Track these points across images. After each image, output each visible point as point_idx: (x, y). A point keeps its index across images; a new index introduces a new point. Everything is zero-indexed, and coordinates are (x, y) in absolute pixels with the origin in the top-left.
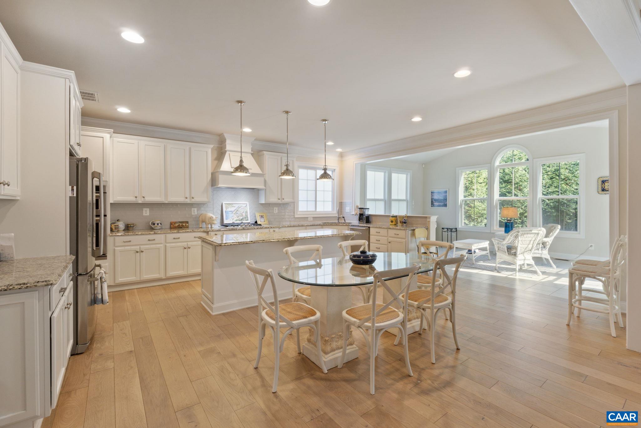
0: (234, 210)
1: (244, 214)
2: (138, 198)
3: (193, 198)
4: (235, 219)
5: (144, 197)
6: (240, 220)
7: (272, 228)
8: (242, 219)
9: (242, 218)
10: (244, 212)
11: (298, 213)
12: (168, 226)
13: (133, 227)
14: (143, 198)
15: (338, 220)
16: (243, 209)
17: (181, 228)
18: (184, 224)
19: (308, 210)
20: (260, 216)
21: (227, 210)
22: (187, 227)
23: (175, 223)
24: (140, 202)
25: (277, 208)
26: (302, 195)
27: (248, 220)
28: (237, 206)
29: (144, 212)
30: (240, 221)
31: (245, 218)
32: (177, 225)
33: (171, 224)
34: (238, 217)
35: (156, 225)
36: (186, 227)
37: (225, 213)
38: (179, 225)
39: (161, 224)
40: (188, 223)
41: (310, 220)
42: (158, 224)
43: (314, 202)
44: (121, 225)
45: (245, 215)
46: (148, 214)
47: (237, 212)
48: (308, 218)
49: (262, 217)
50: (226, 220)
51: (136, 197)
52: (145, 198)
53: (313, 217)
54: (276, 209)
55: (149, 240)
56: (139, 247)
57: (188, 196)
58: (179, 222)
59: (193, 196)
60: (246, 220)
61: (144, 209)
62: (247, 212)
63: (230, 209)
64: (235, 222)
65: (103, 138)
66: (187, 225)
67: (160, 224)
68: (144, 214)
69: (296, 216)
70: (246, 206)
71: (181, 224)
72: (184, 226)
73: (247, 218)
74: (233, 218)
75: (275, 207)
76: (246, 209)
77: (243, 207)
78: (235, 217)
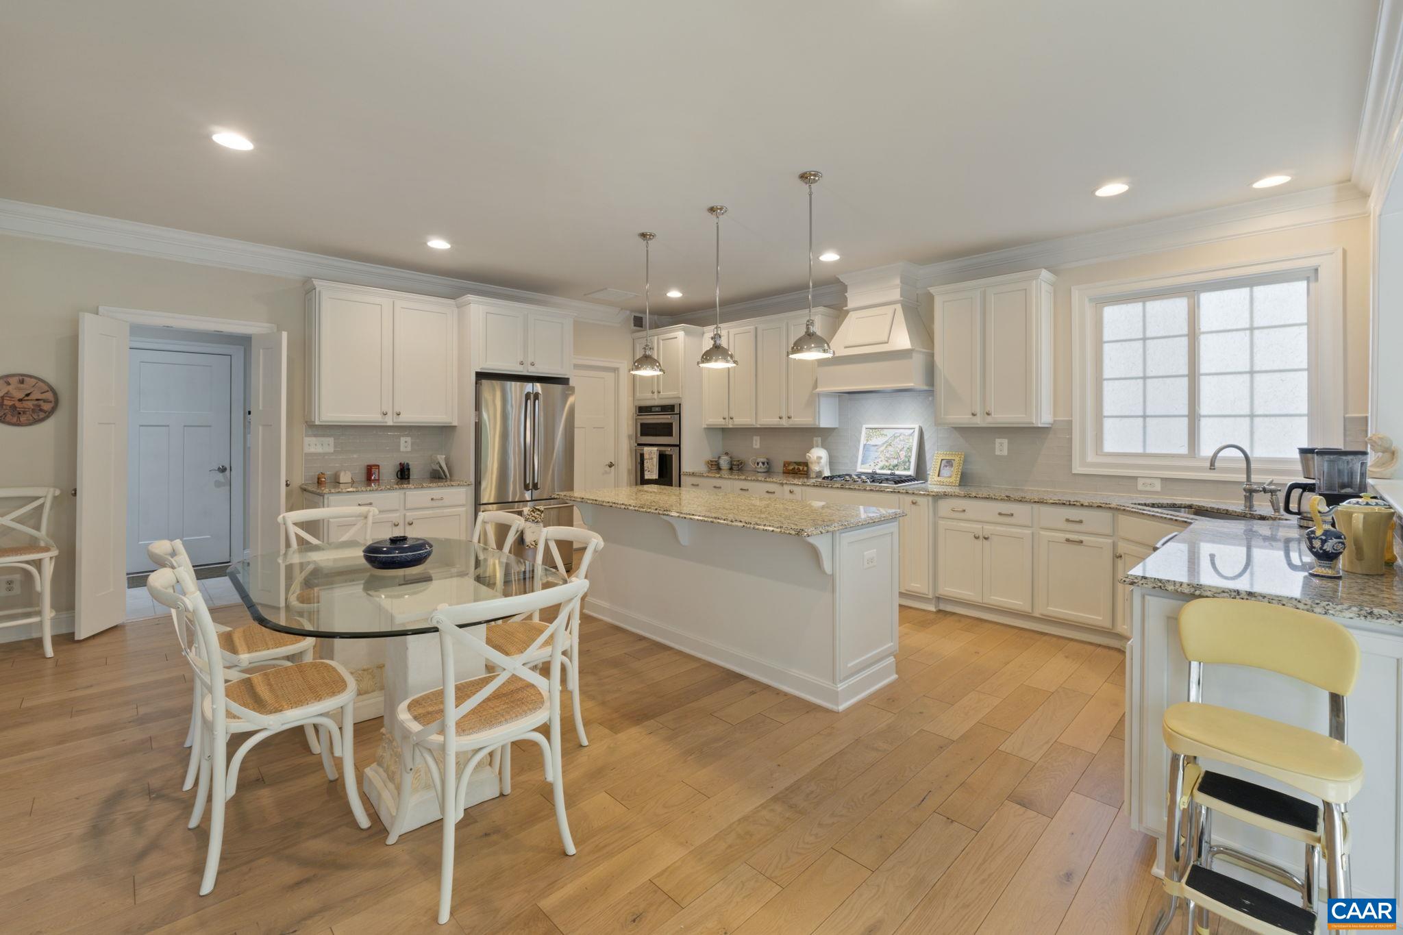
0: (885, 444)
1: (903, 454)
2: (726, 420)
3: (791, 418)
4: (881, 464)
6: (891, 467)
8: (897, 465)
9: (895, 462)
10: (905, 449)
13: (743, 464)
14: (731, 420)
18: (801, 468)
20: (944, 462)
22: (806, 474)
23: (789, 463)
25: (1005, 442)
26: (1116, 398)
27: (909, 469)
28: (890, 433)
29: (754, 442)
30: (889, 469)
31: (903, 462)
32: (791, 468)
33: (786, 465)
34: (889, 459)
35: (756, 464)
36: (803, 473)
37: (864, 448)
38: (794, 468)
39: (768, 463)
41: (1148, 488)
42: (758, 464)
43: (1184, 422)
44: (724, 462)
45: (906, 456)
46: (758, 446)
47: (889, 448)
48: (1136, 478)
49: (949, 463)
50: (862, 464)
52: (734, 420)
53: (1162, 479)
54: (1001, 444)
58: (795, 463)
59: (790, 413)
60: (905, 469)
61: (754, 438)
62: (910, 449)
63: (874, 441)
64: (879, 471)
66: (805, 469)
67: (760, 464)
68: (755, 446)
69: (1078, 469)
70: (911, 433)
71: (796, 467)
72: (800, 471)
73: (907, 464)
74: (876, 461)
75: (999, 438)
76: (911, 440)
77: (905, 435)
78: (880, 460)
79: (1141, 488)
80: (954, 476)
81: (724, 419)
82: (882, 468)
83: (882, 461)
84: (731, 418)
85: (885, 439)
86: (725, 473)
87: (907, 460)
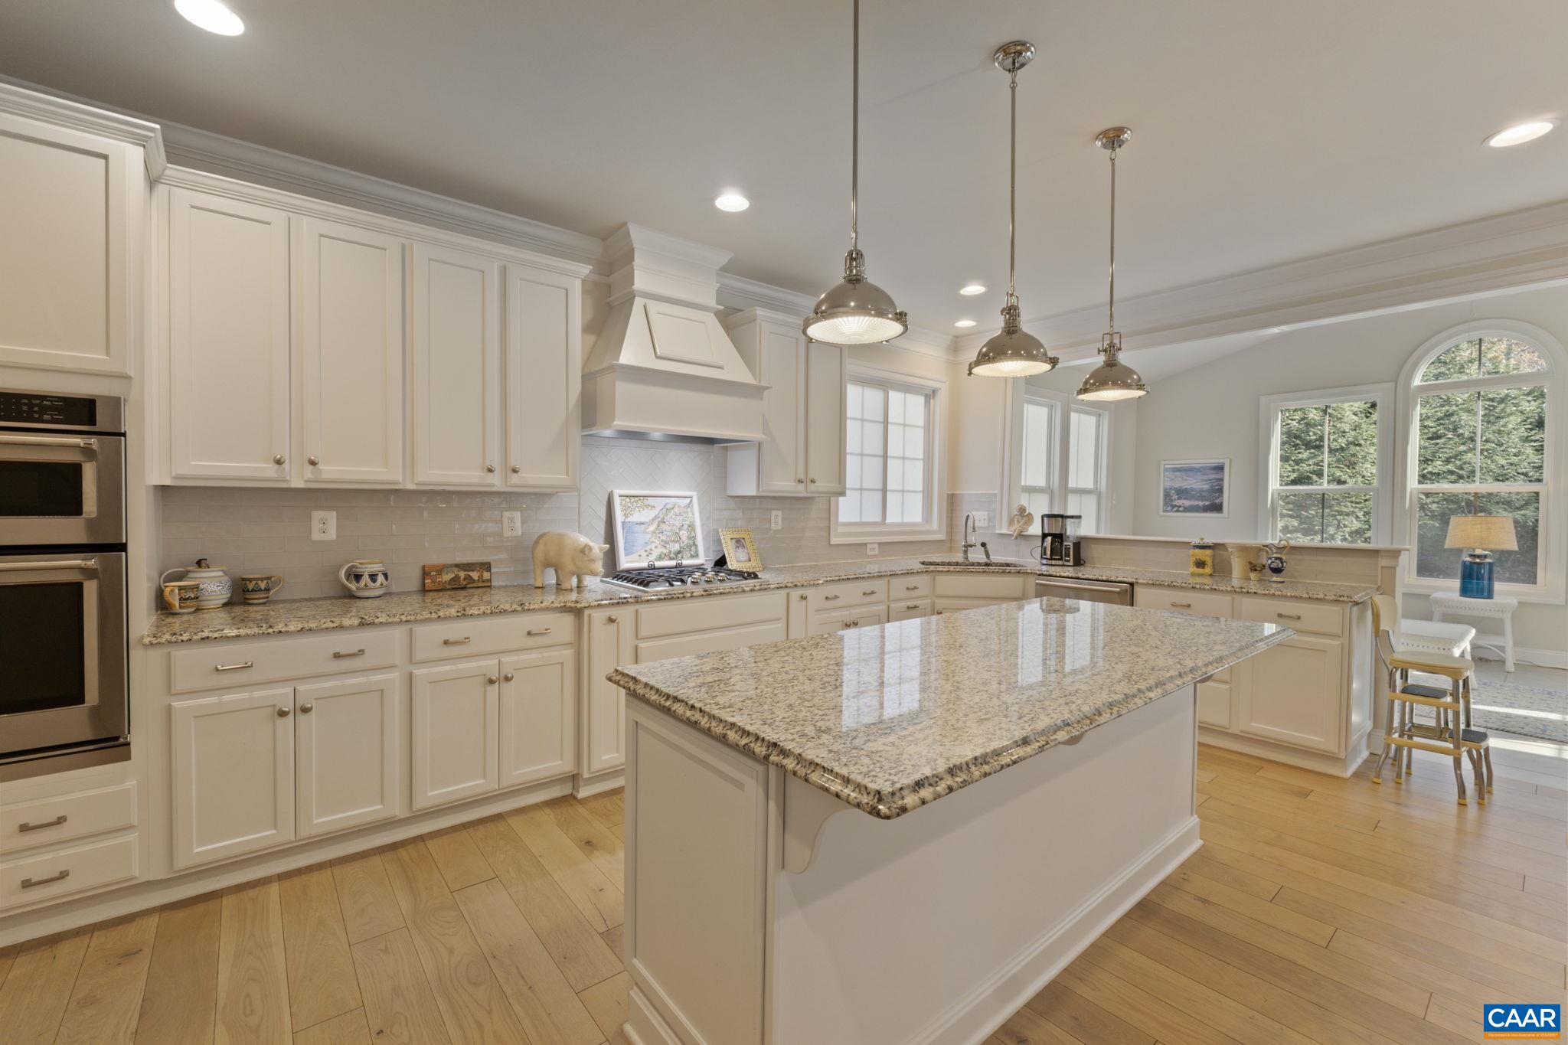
0: (653, 520)
1: (684, 534)
2: (286, 466)
3: (515, 471)
4: (656, 553)
5: (313, 463)
6: (672, 555)
7: (796, 586)
8: (679, 552)
9: (677, 547)
10: (685, 527)
11: (840, 530)
12: (414, 584)
13: (267, 590)
14: (311, 467)
15: (966, 552)
16: (680, 515)
17: (464, 588)
18: (475, 575)
19: (864, 520)
20: (734, 541)
21: (628, 520)
22: (487, 585)
23: (441, 569)
24: (297, 483)
25: (780, 514)
26: (853, 472)
27: (696, 556)
28: (659, 503)
29: (316, 525)
30: (671, 559)
31: (689, 547)
32: (447, 577)
33: (425, 573)
34: (665, 544)
35: (366, 579)
36: (481, 584)
37: (623, 529)
38: (457, 577)
39: (386, 575)
40: (489, 569)
41: (873, 553)
42: (373, 577)
43: (879, 494)
44: (215, 586)
45: (689, 538)
46: (332, 534)
47: (664, 527)
48: (865, 544)
49: (739, 543)
50: (627, 554)
51: (279, 462)
52: (320, 466)
53: (878, 543)
54: (776, 517)
55: (337, 656)
56: (289, 690)
57: (495, 461)
58: (457, 566)
59: (514, 462)
60: (692, 556)
61: (317, 515)
62: (692, 527)
63: (637, 517)
64: (658, 564)
65: (105, 157)
66: (486, 575)
67: (380, 578)
68: (316, 536)
69: (834, 541)
70: (688, 505)
71: (462, 574)
72: (474, 581)
73: (693, 548)
74: (648, 549)
75: (776, 508)
76: (690, 515)
77: (679, 506)
78: (653, 545)
79: (869, 553)
80: (753, 559)
82: (660, 558)
83: (656, 547)
85: (653, 513)
86: (217, 622)
87: (691, 542)
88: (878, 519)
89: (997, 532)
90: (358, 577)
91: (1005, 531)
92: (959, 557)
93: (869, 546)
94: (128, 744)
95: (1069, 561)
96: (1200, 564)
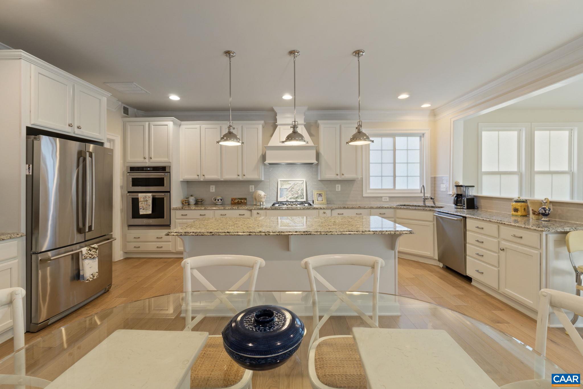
0: (290, 188)
1: (300, 192)
2: (200, 176)
3: (244, 175)
4: (290, 197)
6: (295, 198)
7: (321, 209)
8: (297, 197)
9: (297, 196)
10: (300, 190)
11: (368, 191)
12: (229, 202)
13: (201, 202)
15: (424, 201)
16: (299, 186)
17: (240, 204)
18: (243, 201)
19: (383, 188)
20: (318, 194)
21: (282, 187)
22: (245, 204)
23: (235, 199)
25: (340, 186)
26: (374, 170)
27: (303, 198)
28: (292, 183)
29: (211, 188)
30: (294, 199)
32: (236, 201)
33: (232, 200)
34: (293, 194)
35: (217, 200)
36: (244, 203)
37: (280, 190)
38: (239, 201)
40: (246, 200)
41: (386, 200)
42: (218, 200)
43: (392, 178)
44: (192, 200)
45: (301, 193)
46: (214, 191)
47: (293, 190)
48: (382, 197)
49: (320, 195)
50: (280, 197)
53: (389, 197)
54: (338, 187)
57: (240, 173)
58: (239, 198)
59: (244, 173)
60: (301, 199)
61: (211, 186)
62: (303, 190)
63: (285, 186)
64: (289, 200)
65: (167, 125)
66: (245, 201)
68: (211, 191)
69: (365, 195)
70: (302, 183)
71: (240, 201)
73: (302, 196)
74: (287, 196)
75: (337, 184)
76: (303, 186)
77: (299, 184)
78: (289, 195)
79: (383, 200)
80: (324, 200)
81: (198, 176)
82: (291, 199)
83: (290, 195)
84: (204, 175)
85: (290, 186)
87: (302, 194)
88: (392, 187)
89: (449, 193)
90: (216, 200)
91: (451, 193)
92: (421, 204)
93: (383, 198)
94: (170, 227)
95: (464, 207)
96: (516, 210)
